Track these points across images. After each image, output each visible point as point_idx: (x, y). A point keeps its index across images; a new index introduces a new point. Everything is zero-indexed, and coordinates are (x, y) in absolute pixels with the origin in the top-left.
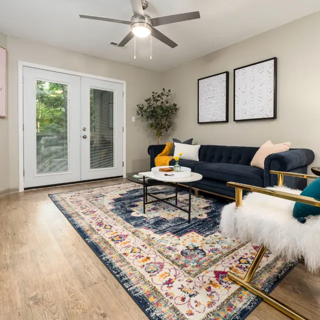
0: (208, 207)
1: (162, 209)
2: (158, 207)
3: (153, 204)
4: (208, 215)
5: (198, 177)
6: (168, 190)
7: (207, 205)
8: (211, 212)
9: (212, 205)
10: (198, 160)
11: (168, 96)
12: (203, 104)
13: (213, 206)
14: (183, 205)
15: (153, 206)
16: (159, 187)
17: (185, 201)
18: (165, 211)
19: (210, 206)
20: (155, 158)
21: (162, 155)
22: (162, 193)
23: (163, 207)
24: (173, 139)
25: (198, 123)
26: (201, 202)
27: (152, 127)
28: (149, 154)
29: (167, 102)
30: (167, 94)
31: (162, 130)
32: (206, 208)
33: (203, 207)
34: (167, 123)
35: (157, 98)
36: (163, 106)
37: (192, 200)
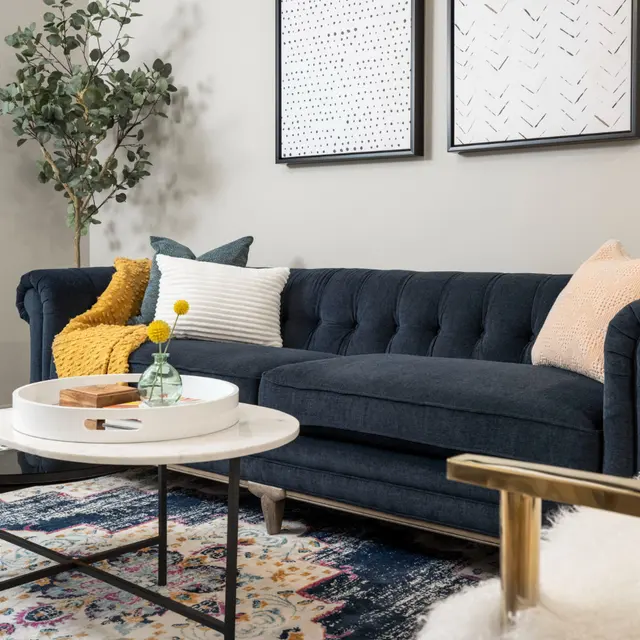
0: (327, 582)
1: (81, 613)
2: (58, 604)
3: (34, 589)
4: (329, 631)
5: (275, 428)
6: (125, 500)
7: (321, 573)
8: (346, 610)
9: (349, 570)
10: (277, 342)
11: (125, 21)
12: (304, 66)
13: (352, 577)
14: (200, 579)
15: (34, 601)
16: (78, 491)
17: (209, 560)
18: (98, 622)
19: (341, 578)
20: (58, 339)
21: (94, 322)
22: (90, 519)
23: (89, 600)
24: (155, 240)
25: (280, 159)
26: (295, 556)
27: (44, 178)
28: (25, 316)
29: (123, 55)
30: (122, 12)
31: (98, 198)
32: (317, 590)
33: (305, 583)
34: (123, 162)
35: (71, 32)
36: (103, 71)
37: (243, 549)
